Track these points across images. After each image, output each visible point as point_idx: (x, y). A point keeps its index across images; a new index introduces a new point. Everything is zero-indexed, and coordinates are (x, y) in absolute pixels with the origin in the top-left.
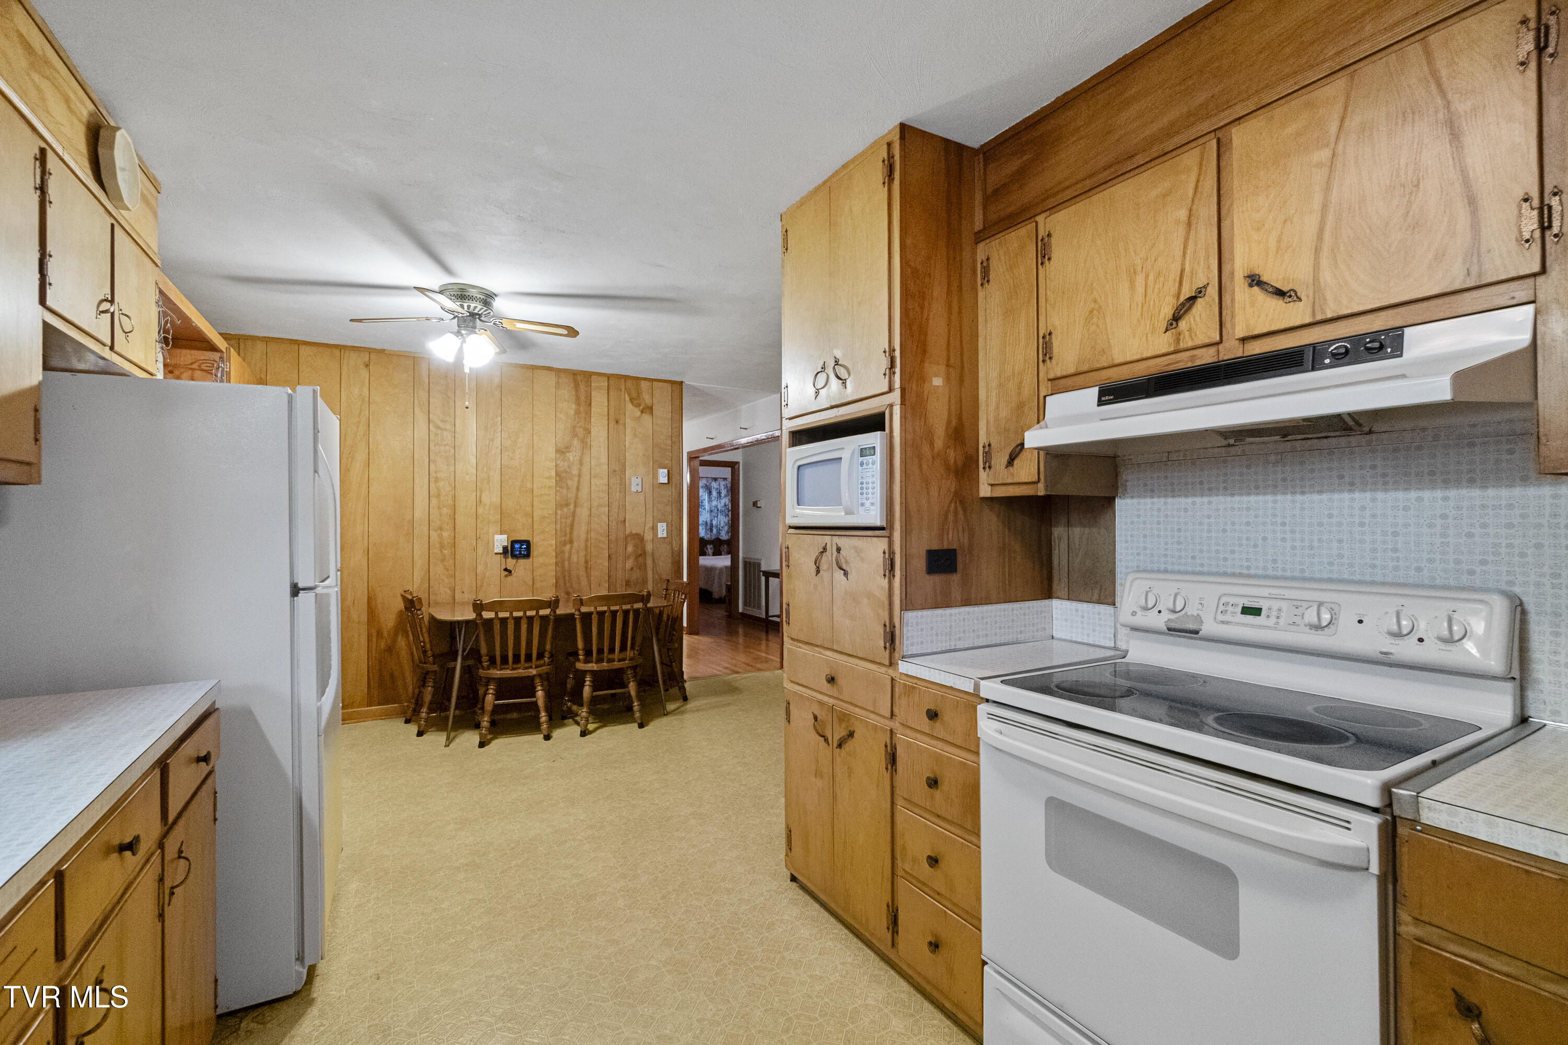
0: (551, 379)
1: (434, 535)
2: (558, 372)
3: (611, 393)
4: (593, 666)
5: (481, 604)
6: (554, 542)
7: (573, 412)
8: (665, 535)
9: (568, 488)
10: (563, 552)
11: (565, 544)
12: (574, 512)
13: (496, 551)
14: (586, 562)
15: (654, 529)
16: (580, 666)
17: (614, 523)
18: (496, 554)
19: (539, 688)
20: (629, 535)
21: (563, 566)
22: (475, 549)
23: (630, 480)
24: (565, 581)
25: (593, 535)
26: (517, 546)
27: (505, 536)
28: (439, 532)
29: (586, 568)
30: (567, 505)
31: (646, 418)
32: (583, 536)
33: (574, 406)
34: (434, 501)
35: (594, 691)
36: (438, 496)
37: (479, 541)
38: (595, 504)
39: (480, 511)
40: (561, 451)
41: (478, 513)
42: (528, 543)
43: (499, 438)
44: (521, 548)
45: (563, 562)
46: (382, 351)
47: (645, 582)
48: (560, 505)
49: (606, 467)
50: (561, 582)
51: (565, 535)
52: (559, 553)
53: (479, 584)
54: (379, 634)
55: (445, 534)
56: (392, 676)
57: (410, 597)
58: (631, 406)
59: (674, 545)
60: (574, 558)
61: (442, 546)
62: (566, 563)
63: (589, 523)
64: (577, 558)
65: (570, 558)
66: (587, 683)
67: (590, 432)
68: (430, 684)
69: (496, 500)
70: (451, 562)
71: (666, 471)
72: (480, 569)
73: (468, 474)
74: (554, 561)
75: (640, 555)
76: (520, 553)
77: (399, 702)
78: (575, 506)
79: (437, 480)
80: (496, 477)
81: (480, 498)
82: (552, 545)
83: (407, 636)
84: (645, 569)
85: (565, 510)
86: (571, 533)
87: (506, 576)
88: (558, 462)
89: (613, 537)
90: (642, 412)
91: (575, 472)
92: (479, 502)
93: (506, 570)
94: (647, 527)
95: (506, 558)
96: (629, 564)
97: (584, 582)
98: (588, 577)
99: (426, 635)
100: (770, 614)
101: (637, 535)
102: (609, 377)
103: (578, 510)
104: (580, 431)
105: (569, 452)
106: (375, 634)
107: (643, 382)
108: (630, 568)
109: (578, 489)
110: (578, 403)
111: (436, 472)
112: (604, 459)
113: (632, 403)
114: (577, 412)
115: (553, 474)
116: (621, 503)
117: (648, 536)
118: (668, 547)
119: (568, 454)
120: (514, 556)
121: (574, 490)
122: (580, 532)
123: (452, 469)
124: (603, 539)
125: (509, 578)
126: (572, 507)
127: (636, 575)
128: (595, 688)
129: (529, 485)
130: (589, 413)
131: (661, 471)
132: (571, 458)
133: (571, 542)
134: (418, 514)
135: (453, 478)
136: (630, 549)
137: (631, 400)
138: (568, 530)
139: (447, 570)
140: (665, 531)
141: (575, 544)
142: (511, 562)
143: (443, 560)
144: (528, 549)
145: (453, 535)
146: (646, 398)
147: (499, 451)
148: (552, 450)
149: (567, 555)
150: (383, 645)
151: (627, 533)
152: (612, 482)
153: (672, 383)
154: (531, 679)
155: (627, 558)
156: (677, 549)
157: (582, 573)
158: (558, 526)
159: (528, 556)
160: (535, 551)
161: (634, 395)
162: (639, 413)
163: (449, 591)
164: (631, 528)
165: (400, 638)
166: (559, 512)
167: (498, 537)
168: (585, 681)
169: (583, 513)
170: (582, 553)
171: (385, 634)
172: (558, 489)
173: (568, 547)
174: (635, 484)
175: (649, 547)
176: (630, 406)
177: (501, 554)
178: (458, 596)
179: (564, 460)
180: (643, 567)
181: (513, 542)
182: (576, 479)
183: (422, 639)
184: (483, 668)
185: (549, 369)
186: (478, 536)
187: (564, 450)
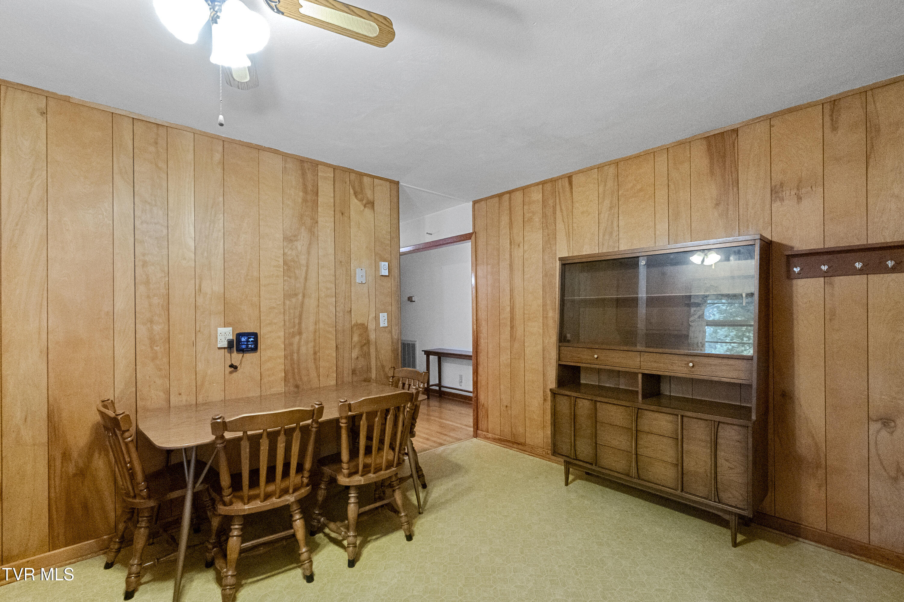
0: (278, 163)
1: (142, 330)
2: (285, 156)
3: (337, 185)
4: (358, 480)
5: (224, 423)
6: (282, 334)
7: (300, 200)
8: (386, 325)
9: (296, 278)
10: (291, 344)
11: (293, 335)
12: (302, 303)
13: (219, 346)
14: (315, 353)
15: (377, 318)
16: (343, 480)
17: (341, 314)
18: (219, 348)
19: (297, 517)
20: (354, 325)
21: (292, 359)
22: (194, 344)
23: (355, 271)
24: (294, 373)
25: (321, 325)
26: (243, 339)
27: (230, 329)
28: (149, 325)
29: (315, 359)
30: (296, 295)
31: (368, 212)
32: (311, 328)
33: (301, 194)
34: (141, 289)
35: (360, 507)
36: (147, 283)
37: (199, 335)
38: (322, 295)
39: (200, 300)
40: (289, 239)
41: (198, 304)
42: (255, 335)
43: (222, 221)
44: (248, 341)
45: (292, 354)
46: (66, 99)
47: (369, 370)
48: (289, 295)
49: (332, 258)
50: (290, 375)
51: (294, 327)
52: (288, 346)
53: (199, 383)
54: (66, 456)
55: (157, 328)
56: (85, 507)
57: (111, 414)
58: (356, 201)
59: (394, 333)
60: (303, 350)
61: (152, 341)
62: (295, 355)
63: (318, 313)
64: (306, 350)
65: (299, 350)
66: (352, 500)
67: (317, 222)
68: (144, 524)
69: (218, 288)
70: (165, 360)
71: (387, 264)
72: (200, 366)
73: (185, 259)
74: (282, 353)
75: (365, 344)
76: (247, 347)
77: (97, 536)
78: (304, 296)
79: (145, 264)
80: (218, 263)
81: (200, 286)
82: (279, 337)
83: (107, 455)
84: (370, 359)
85: (294, 300)
86: (300, 323)
87: (231, 373)
88: (286, 251)
89: (339, 328)
90: (365, 206)
91: (304, 262)
92: (199, 290)
93: (231, 366)
94: (370, 317)
95: (231, 353)
96: (355, 354)
97: (313, 374)
98: (317, 368)
99: (134, 455)
100: (431, 384)
101: (363, 325)
102: (335, 168)
103: (306, 301)
104: (309, 222)
105: (297, 240)
106: (58, 456)
107: (365, 178)
108: (356, 357)
109: (306, 279)
110: (305, 192)
111: (144, 255)
112: (331, 251)
113: (356, 196)
114: (305, 201)
115: (281, 263)
116: (347, 294)
117: (372, 326)
118: (389, 336)
119: (295, 243)
120: (240, 350)
121: (302, 280)
122: (309, 324)
123: (165, 252)
124: (330, 329)
125: (235, 374)
126: (300, 297)
127: (362, 363)
128: (360, 503)
129: (256, 274)
130: (316, 203)
131: (383, 263)
132: (299, 248)
133: (300, 333)
134: (120, 305)
135: (166, 263)
136: (356, 339)
137: (355, 193)
138: (297, 321)
139: (160, 370)
140: (386, 320)
141: (304, 336)
142: (236, 357)
143: (154, 359)
144: (256, 342)
145: (166, 328)
146: (369, 193)
147: (221, 234)
148: (279, 236)
149: (295, 347)
150: (71, 469)
151: (353, 323)
152: (338, 273)
153: (391, 181)
154: (287, 507)
155: (352, 348)
156: (396, 337)
157: (311, 365)
158: (287, 318)
159: (255, 349)
160: (262, 345)
161: (358, 189)
162: (362, 208)
163: (161, 394)
164: (357, 318)
165: (96, 455)
166: (287, 302)
167: (221, 330)
168: (349, 498)
169: (311, 303)
170: (311, 345)
171: (75, 455)
172: (285, 278)
173: (297, 338)
174: (360, 276)
175: (372, 337)
176: (354, 201)
177: (224, 348)
178: (174, 400)
179: (291, 249)
180: (366, 355)
181: (239, 336)
182: (304, 269)
183: (128, 459)
184: (225, 504)
185: (276, 152)
186: (198, 329)
187: (292, 238)
